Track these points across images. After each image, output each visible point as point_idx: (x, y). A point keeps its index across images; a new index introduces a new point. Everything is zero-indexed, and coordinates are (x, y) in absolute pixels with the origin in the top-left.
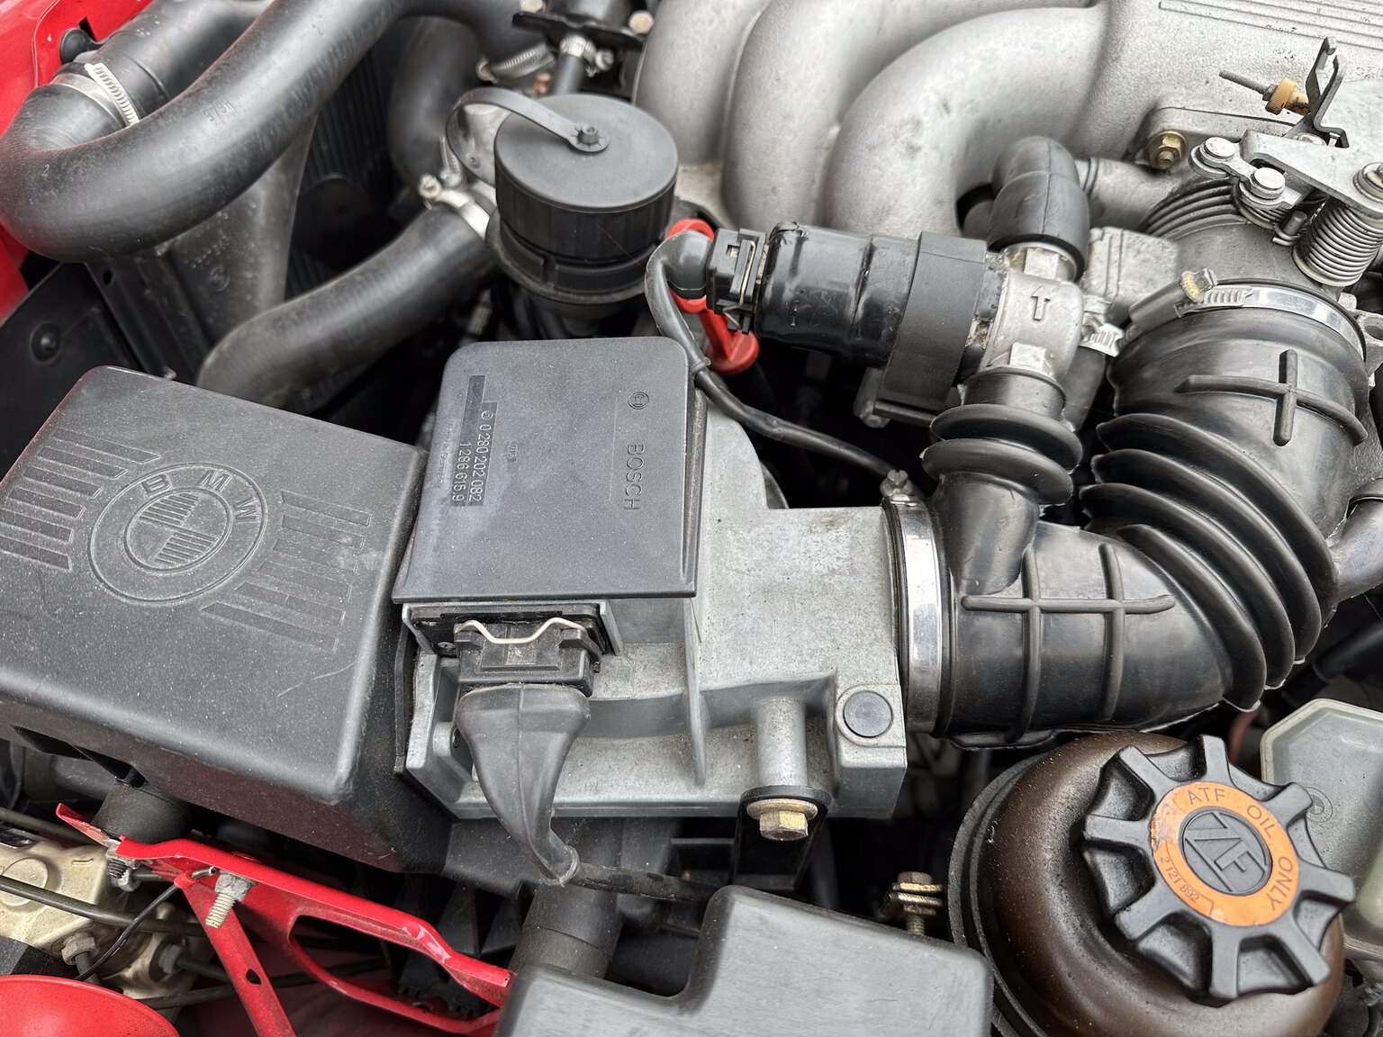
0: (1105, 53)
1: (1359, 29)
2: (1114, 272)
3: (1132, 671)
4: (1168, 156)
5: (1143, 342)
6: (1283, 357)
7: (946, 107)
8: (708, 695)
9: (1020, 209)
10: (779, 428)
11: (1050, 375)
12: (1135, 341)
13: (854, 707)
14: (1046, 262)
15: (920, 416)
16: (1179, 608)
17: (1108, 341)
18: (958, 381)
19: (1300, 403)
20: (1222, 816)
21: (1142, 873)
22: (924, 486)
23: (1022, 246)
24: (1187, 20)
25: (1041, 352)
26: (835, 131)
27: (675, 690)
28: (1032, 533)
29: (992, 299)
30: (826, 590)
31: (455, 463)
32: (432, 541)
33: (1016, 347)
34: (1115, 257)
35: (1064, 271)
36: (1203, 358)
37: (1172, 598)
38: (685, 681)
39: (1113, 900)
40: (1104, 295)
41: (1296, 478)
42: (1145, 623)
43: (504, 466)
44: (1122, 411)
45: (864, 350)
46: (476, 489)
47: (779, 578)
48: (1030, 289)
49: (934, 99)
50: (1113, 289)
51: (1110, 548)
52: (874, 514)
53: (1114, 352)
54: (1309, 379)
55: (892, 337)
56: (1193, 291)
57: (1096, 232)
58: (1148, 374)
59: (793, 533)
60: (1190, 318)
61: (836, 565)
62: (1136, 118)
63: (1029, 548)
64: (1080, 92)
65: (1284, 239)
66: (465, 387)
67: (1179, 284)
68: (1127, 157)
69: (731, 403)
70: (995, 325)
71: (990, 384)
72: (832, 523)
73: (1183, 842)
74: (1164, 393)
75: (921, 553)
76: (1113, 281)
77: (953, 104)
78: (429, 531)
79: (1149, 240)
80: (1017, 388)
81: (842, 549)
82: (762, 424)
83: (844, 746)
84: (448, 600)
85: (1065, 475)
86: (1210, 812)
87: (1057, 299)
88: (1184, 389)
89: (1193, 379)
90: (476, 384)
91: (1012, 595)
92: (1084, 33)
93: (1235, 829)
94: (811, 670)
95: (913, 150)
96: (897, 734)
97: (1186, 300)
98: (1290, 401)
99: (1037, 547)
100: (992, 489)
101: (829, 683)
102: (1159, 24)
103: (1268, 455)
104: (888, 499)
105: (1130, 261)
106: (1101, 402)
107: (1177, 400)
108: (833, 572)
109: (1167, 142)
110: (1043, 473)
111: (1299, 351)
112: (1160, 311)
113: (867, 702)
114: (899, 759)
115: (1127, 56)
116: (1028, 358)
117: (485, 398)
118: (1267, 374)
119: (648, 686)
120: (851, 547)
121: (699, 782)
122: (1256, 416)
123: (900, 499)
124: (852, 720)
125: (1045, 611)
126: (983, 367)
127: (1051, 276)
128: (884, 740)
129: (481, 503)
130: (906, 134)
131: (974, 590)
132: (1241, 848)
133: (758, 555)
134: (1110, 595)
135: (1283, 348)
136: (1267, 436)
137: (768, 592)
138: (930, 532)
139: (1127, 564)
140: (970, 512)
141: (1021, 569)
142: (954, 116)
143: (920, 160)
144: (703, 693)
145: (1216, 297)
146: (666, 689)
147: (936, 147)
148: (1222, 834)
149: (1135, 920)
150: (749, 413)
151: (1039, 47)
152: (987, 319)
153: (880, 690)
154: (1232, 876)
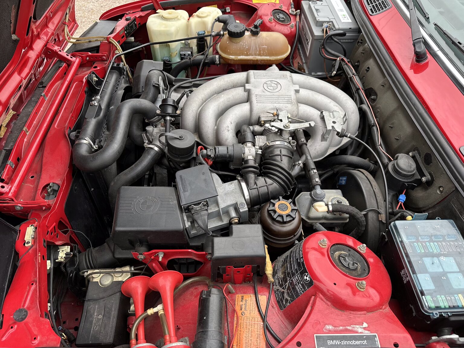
0: (251, 110)
1: (284, 100)
2: (259, 142)
3: (271, 192)
4: (263, 124)
5: (265, 151)
6: (280, 150)
7: (231, 123)
8: (222, 209)
9: (245, 138)
10: (221, 173)
11: (253, 159)
12: (263, 151)
13: (240, 205)
14: (249, 144)
15: (239, 167)
16: (274, 183)
17: (260, 152)
18: (242, 162)
19: (283, 155)
20: (282, 204)
21: (275, 212)
22: (242, 176)
23: (246, 143)
24: (261, 104)
25: (251, 156)
26: (216, 127)
27: (218, 209)
28: (256, 179)
29: (244, 151)
30: (233, 192)
31: (182, 187)
32: (183, 197)
33: (248, 156)
34: (259, 140)
35: (252, 145)
36: (272, 152)
37: (273, 182)
38: (219, 208)
39: (273, 216)
40: (258, 146)
41: (284, 164)
42: (271, 186)
43: (189, 186)
44: (264, 160)
45: (230, 160)
46: (186, 190)
47: (227, 192)
48: (248, 149)
49: (229, 122)
50: (259, 145)
51: (265, 178)
52: (236, 181)
53: (261, 153)
54: (284, 152)
55: (233, 158)
56: (268, 144)
57: (255, 137)
58: (266, 155)
59: (227, 186)
60: (270, 147)
61: (233, 189)
62: (258, 118)
63: (256, 180)
64: (249, 116)
65: (279, 134)
66: (179, 177)
67: (266, 143)
68: (257, 124)
69: (214, 171)
70: (245, 154)
71: (247, 161)
72: (231, 183)
73: (278, 207)
74: (268, 158)
75: (244, 185)
76: (259, 144)
77: (232, 122)
78: (182, 196)
79: (263, 136)
80: (250, 161)
81: (234, 186)
82: (218, 173)
83: (240, 210)
84: (188, 204)
85: (258, 171)
86: (281, 204)
87: (252, 149)
88: (270, 157)
89: (270, 155)
90: (181, 177)
91: (255, 186)
92: (248, 108)
93: (283, 205)
94: (234, 202)
95: (228, 130)
96: (246, 206)
97: (268, 145)
98: (282, 155)
99: (257, 180)
100: (250, 174)
101: (237, 203)
102: (257, 105)
103: (281, 162)
104: (238, 179)
105: (261, 140)
106: (261, 160)
107: (270, 158)
108: (233, 190)
109: (262, 122)
110: (255, 171)
111: (282, 149)
112: (265, 147)
113: (242, 204)
114: (247, 209)
115: (254, 111)
116: (250, 157)
117: (183, 178)
118: (279, 153)
119: (214, 210)
120: (235, 186)
121: (222, 221)
122: (278, 158)
123: (239, 178)
124: (241, 206)
125: (259, 187)
126: (245, 159)
127: (250, 146)
128: (245, 207)
129: (188, 191)
130: (227, 129)
131: (251, 187)
132: (285, 206)
133: (223, 190)
134: (266, 184)
135: (280, 149)
136: (280, 160)
137: (226, 194)
138: (244, 182)
139: (267, 180)
140: (248, 178)
141: (255, 183)
142: (233, 124)
143: (230, 131)
144: (221, 209)
145: (271, 144)
146: (217, 209)
147: (231, 129)
148: (282, 206)
149: (275, 217)
150: (216, 171)
151: (242, 111)
152: (244, 154)
153: (243, 202)
154: (284, 210)
